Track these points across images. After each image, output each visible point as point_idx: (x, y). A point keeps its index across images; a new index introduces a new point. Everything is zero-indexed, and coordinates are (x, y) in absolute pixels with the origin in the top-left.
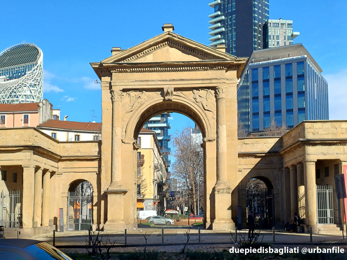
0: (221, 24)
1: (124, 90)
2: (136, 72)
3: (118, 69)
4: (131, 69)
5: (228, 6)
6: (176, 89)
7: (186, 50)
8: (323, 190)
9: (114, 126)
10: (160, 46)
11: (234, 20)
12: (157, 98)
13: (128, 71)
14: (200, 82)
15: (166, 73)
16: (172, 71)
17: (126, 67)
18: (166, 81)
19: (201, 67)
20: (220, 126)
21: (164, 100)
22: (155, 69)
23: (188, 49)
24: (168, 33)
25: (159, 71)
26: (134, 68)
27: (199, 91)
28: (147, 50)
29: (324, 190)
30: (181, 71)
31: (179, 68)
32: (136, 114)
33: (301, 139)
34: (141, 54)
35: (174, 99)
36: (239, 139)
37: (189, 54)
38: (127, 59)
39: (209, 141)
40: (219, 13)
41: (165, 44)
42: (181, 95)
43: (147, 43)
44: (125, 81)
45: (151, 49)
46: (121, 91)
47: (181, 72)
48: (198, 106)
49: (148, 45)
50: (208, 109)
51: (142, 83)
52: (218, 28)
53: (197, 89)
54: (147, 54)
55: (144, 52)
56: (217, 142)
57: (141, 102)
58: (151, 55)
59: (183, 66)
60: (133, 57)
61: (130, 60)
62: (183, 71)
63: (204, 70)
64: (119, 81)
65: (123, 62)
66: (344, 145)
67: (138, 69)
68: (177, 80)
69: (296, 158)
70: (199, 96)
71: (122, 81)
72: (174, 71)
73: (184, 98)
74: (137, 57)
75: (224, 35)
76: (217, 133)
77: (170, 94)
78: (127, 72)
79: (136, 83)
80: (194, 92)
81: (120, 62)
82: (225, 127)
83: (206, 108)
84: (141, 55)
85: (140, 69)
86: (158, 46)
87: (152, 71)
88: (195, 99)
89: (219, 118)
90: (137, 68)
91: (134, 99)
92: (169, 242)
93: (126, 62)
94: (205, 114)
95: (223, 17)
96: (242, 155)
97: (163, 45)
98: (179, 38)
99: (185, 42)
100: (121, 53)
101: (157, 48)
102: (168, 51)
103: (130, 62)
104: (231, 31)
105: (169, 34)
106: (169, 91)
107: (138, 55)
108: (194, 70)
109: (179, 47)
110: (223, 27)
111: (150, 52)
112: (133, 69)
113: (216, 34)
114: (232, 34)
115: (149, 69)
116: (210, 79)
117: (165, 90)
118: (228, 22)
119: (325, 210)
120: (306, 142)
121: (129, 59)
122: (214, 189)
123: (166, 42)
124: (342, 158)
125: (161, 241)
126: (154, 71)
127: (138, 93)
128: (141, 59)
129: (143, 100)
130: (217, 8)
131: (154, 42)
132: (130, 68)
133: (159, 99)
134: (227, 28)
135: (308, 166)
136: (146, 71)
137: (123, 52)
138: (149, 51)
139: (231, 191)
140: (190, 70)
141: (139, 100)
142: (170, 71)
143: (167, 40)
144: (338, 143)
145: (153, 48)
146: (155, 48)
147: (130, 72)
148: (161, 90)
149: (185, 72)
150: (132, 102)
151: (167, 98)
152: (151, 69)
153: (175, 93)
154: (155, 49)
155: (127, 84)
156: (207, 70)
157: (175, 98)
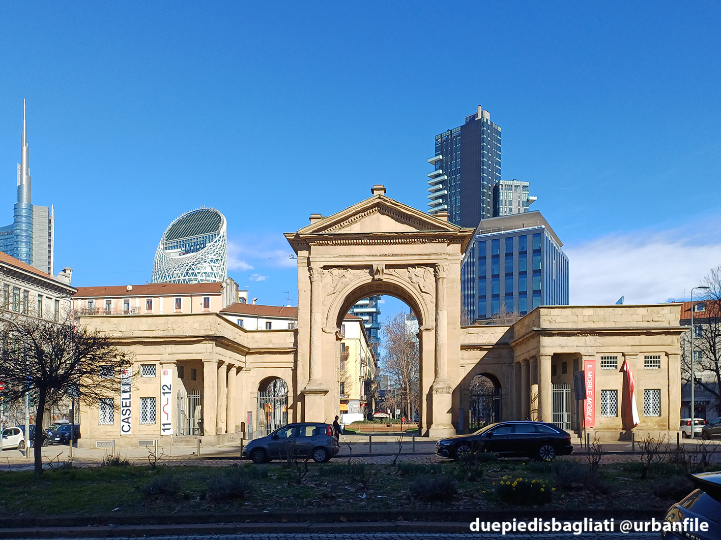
0: (443, 186)
1: (325, 268)
2: (340, 245)
3: (318, 242)
4: (334, 242)
5: (451, 163)
6: (388, 267)
7: (400, 217)
8: (559, 390)
9: (313, 311)
10: (369, 213)
11: (459, 180)
12: (364, 278)
13: (330, 244)
14: (417, 257)
15: (376, 246)
16: (383, 244)
17: (327, 239)
18: (376, 256)
19: (419, 240)
20: (439, 312)
21: (373, 279)
22: (363, 241)
23: (403, 217)
24: (378, 196)
25: (367, 244)
26: (338, 240)
27: (415, 268)
28: (353, 217)
29: (561, 390)
30: (393, 243)
31: (392, 241)
32: (339, 297)
33: (535, 329)
34: (346, 222)
35: (385, 278)
36: (461, 328)
37: (403, 223)
38: (329, 229)
39: (427, 330)
40: (441, 172)
41: (375, 210)
42: (393, 273)
43: (353, 209)
44: (326, 256)
45: (358, 217)
46: (321, 268)
47: (394, 246)
48: (414, 287)
49: (354, 211)
50: (426, 291)
51: (347, 259)
52: (440, 190)
53: (413, 266)
54: (353, 222)
55: (350, 220)
56: (436, 330)
57: (346, 282)
58: (359, 223)
59: (396, 238)
60: (336, 226)
61: (332, 230)
62: (396, 243)
63: (422, 243)
64: (319, 256)
65: (323, 232)
66: (586, 336)
67: (342, 241)
68: (389, 256)
69: (528, 351)
70: (415, 275)
71: (323, 256)
72: (386, 244)
73: (397, 277)
74: (341, 226)
75: (447, 200)
76: (436, 320)
77: (381, 272)
78: (328, 244)
79: (340, 259)
80: (409, 270)
81: (321, 233)
82: (445, 312)
83: (423, 290)
84: (346, 224)
85: (344, 241)
86: (366, 213)
87: (359, 244)
88: (410, 278)
89: (439, 302)
90: (340, 240)
91: (338, 278)
92: (378, 452)
93: (327, 232)
94: (422, 296)
95: (446, 177)
96: (464, 347)
97: (373, 212)
98: (391, 203)
99: (399, 208)
100: (323, 221)
101: (365, 215)
102: (378, 219)
103: (332, 233)
104: (455, 194)
105: (379, 198)
106: (379, 269)
107: (342, 223)
108: (410, 243)
109: (392, 214)
110: (445, 189)
111: (357, 220)
112: (337, 242)
113: (437, 198)
114: (456, 198)
115: (355, 241)
116: (429, 254)
117: (375, 268)
118: (451, 184)
119: (561, 413)
120: (541, 332)
121: (331, 228)
122: (431, 388)
123: (376, 208)
124: (582, 351)
125: (369, 451)
126: (362, 244)
127: (342, 271)
128: (346, 229)
129: (347, 280)
130: (438, 166)
131: (362, 208)
132: (332, 240)
133: (366, 278)
134: (450, 191)
135: (542, 361)
136: (351, 244)
137: (324, 220)
138: (355, 218)
139: (451, 391)
140: (404, 243)
141: (344, 280)
142: (380, 244)
143: (378, 205)
144: (579, 333)
145: (361, 216)
146: (363, 215)
147: (332, 245)
148: (369, 267)
149: (399, 245)
150: (335, 282)
151: (376, 277)
152: (358, 241)
153: (386, 271)
154: (362, 217)
155: (329, 259)
156: (425, 243)
157: (387, 277)
